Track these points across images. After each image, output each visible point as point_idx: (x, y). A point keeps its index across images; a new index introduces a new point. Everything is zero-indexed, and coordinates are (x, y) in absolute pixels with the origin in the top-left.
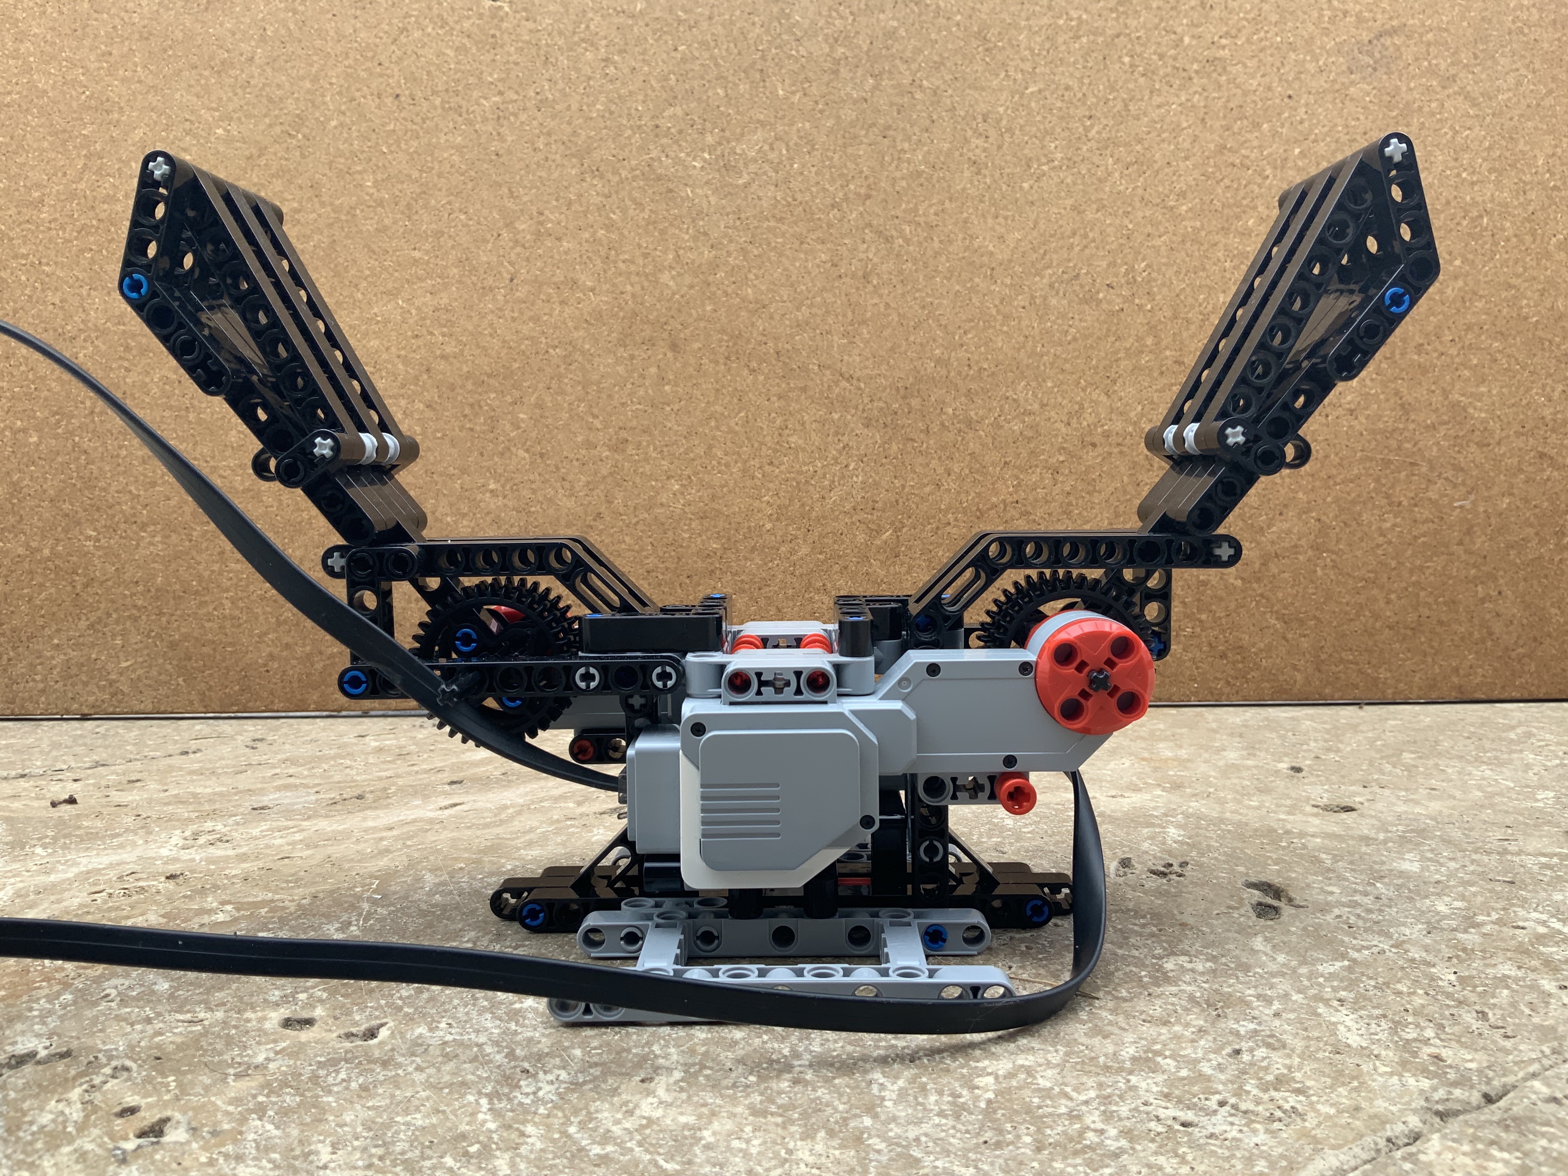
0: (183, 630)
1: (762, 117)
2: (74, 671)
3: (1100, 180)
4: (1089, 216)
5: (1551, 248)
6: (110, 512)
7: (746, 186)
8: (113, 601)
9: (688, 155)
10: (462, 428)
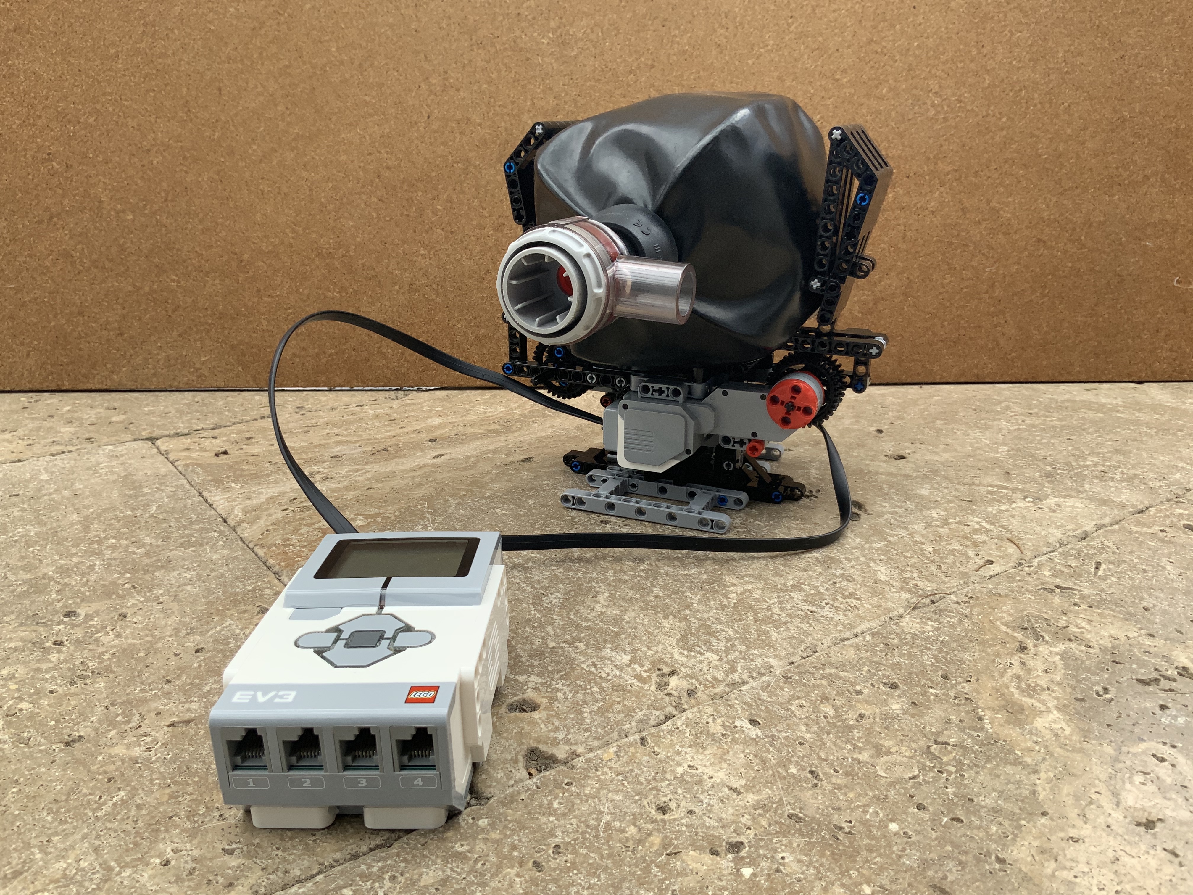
0: (239, 338)
1: (586, 10)
2: (172, 362)
3: (795, 60)
4: (788, 83)
5: (1060, 112)
6: (185, 264)
7: (576, 57)
8: (193, 320)
9: (539, 35)
10: (402, 214)
